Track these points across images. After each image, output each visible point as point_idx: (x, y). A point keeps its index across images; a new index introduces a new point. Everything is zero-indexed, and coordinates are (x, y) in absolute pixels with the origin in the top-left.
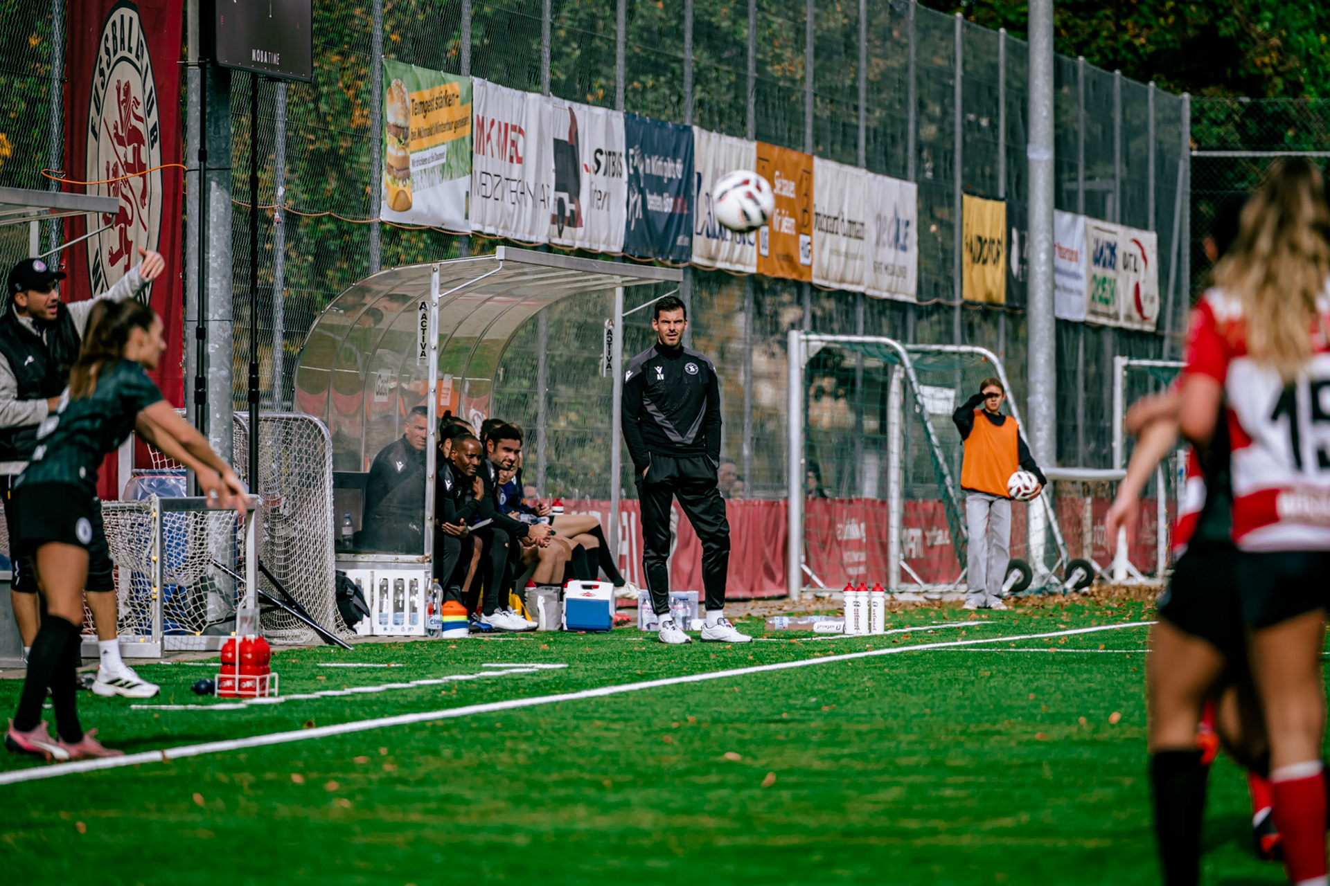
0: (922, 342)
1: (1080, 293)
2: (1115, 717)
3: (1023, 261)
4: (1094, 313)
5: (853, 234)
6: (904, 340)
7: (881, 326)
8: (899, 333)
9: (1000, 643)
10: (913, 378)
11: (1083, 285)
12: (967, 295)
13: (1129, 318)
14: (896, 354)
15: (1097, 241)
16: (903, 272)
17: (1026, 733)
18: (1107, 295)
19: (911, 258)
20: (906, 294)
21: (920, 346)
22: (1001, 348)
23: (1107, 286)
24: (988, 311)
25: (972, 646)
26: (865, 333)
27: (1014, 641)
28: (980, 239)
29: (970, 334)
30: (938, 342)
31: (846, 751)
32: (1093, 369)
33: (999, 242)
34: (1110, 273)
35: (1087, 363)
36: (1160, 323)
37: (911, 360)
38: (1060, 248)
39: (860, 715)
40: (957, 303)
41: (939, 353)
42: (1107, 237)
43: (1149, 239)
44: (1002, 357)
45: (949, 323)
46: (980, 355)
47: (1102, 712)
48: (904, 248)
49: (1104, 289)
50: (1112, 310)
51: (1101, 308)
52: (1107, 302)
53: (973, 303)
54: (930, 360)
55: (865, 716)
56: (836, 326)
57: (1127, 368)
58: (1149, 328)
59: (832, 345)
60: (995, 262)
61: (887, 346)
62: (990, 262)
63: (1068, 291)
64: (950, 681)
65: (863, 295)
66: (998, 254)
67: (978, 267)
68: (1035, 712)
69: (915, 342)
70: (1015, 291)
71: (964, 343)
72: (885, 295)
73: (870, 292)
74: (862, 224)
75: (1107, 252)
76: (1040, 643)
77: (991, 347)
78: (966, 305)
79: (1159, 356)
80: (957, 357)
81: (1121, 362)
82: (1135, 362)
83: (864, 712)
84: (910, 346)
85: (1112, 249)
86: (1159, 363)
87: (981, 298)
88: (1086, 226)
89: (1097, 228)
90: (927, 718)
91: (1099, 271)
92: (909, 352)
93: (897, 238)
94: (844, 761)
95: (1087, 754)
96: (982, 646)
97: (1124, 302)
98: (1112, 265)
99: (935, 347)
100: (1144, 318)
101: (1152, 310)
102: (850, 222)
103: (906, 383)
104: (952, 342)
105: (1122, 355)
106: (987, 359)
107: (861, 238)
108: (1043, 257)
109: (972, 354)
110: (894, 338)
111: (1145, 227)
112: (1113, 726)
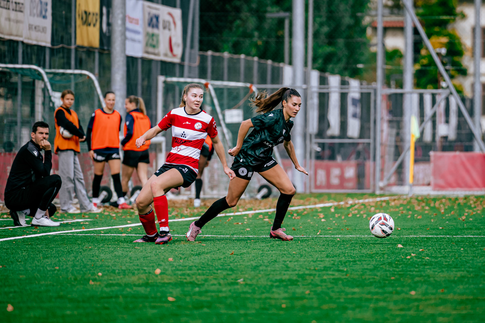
0: (54, 68)
1: (139, 42)
2: (158, 271)
3: (109, 24)
4: (147, 52)
5: (18, 9)
6: (44, 67)
7: (31, 59)
8: (42, 63)
9: (96, 231)
10: (49, 87)
11: (140, 37)
12: (79, 42)
13: (166, 55)
14: (40, 74)
15: (149, 14)
16: (44, 30)
17: (111, 280)
18: (155, 43)
19: (48, 23)
20: (46, 42)
21: (53, 70)
22: (97, 71)
23: (155, 38)
24: (89, 51)
25: (80, 233)
26: (23, 63)
27: (103, 230)
28: (86, 12)
29: (80, 65)
30: (63, 68)
31: (12, 290)
32: (146, 83)
33: (97, 14)
34: (155, 31)
35: (143, 80)
36: (183, 58)
37: (48, 78)
38: (130, 18)
39: (20, 270)
40: (73, 47)
41: (63, 74)
42: (154, 12)
43: (177, 13)
44: (97, 76)
45: (69, 58)
46: (85, 75)
47: (151, 268)
48: (45, 17)
49: (153, 40)
50: (156, 51)
51: (151, 50)
52: (154, 46)
53: (82, 47)
54: (58, 78)
55: (23, 271)
56: (7, 60)
57: (165, 82)
58: (177, 60)
59: (5, 70)
60: (94, 25)
61: (35, 70)
62: (92, 25)
63: (133, 40)
64: (69, 252)
65: (23, 42)
66: (96, 20)
67: (85, 27)
68: (115, 268)
69: (50, 68)
70: (105, 41)
71: (76, 68)
72: (34, 43)
73: (26, 41)
74: (22, 4)
75: (154, 20)
76: (117, 231)
77: (92, 71)
78: (78, 48)
79: (182, 76)
80: (72, 77)
81: (161, 79)
82: (169, 79)
83: (22, 268)
84: (48, 70)
85: (157, 18)
86: (182, 80)
87: (86, 44)
88: (143, 6)
89: (150, 7)
90: (56, 272)
91: (150, 30)
92: (47, 73)
93: (41, 12)
94: (11, 295)
95: (142, 290)
96: (86, 232)
97: (163, 47)
98: (157, 27)
99: (61, 71)
100: (174, 56)
101: (178, 51)
102: (16, 3)
103: (45, 90)
104: (70, 68)
105: (162, 74)
106: (89, 77)
107: (21, 12)
108: (120, 22)
109: (81, 75)
110: (39, 66)
111: (174, 6)
112: (157, 276)
